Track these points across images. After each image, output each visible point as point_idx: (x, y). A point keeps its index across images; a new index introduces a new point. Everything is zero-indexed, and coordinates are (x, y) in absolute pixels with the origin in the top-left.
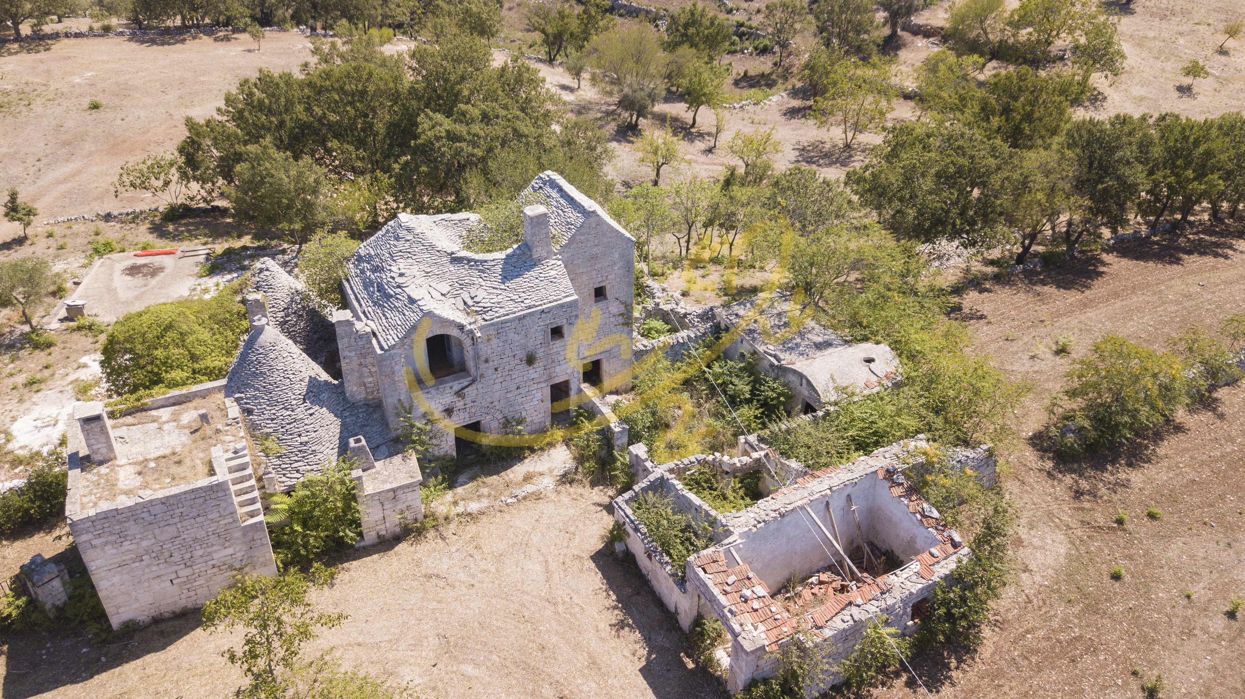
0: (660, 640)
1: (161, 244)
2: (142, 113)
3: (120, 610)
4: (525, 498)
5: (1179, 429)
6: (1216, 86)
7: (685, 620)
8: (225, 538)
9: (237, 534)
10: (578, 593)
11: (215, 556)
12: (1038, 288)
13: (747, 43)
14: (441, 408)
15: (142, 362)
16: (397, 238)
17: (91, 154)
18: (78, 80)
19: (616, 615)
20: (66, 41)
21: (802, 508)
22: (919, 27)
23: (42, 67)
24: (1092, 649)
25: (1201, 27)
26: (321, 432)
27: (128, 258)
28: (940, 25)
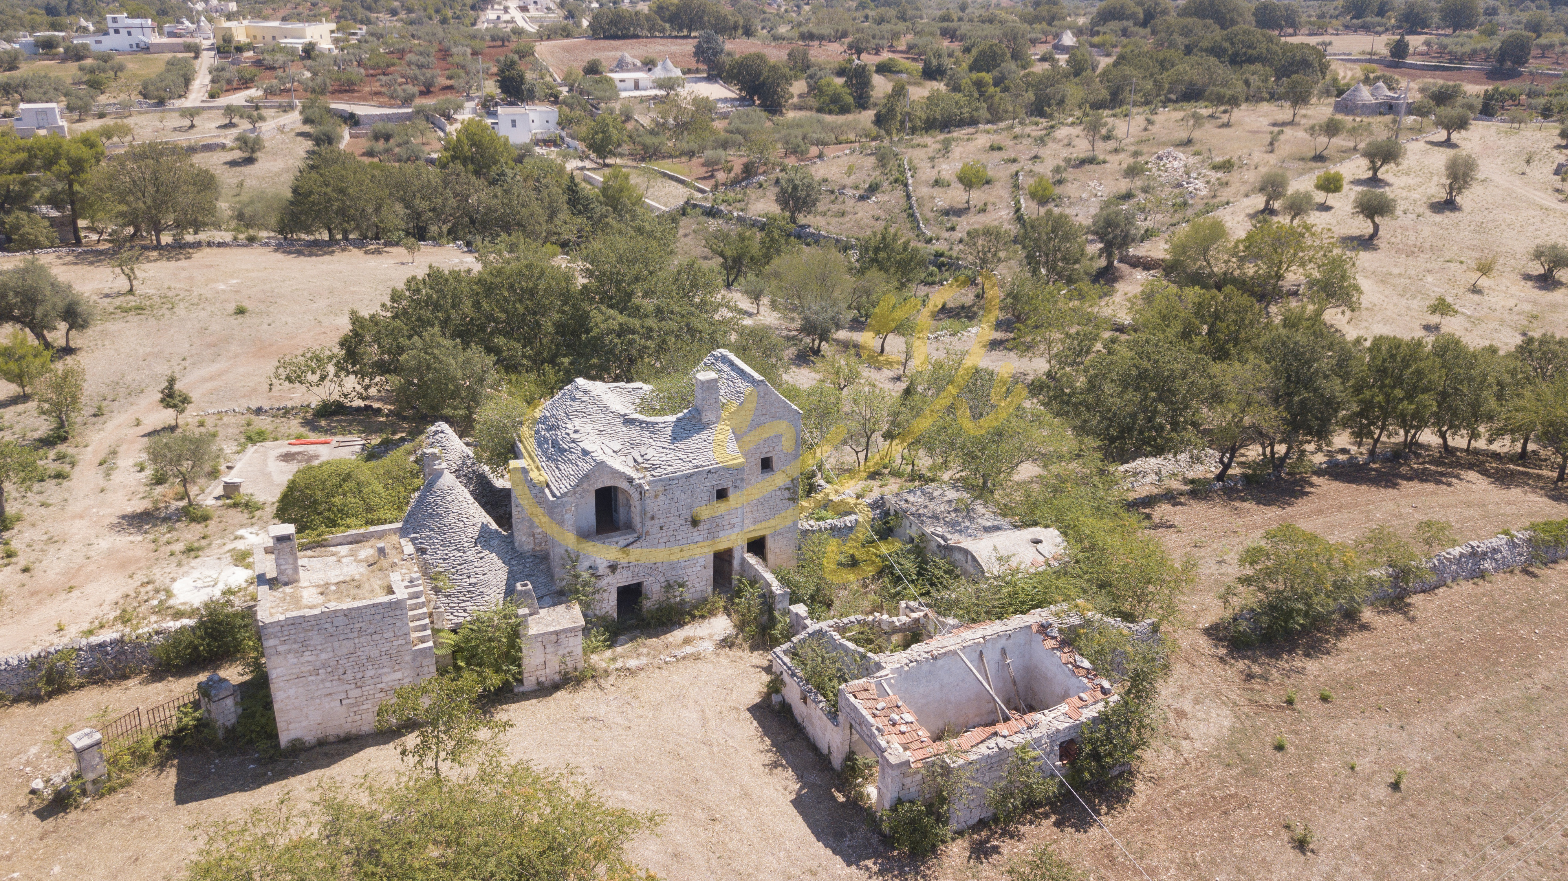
0: (814, 777)
1: (313, 437)
2: (290, 320)
3: (291, 727)
4: (683, 658)
5: (1364, 627)
6: (1468, 325)
7: (837, 760)
8: (394, 660)
9: (408, 658)
10: (733, 738)
11: (385, 679)
12: (1237, 504)
13: (947, 274)
14: (606, 564)
15: (320, 508)
16: (574, 399)
17: (236, 356)
18: (222, 287)
19: (769, 758)
20: (208, 250)
21: (955, 653)
22: (1138, 258)
23: (184, 274)
24: (1246, 805)
25: (1452, 265)
26: (490, 576)
27: (282, 446)
28: (1161, 257)
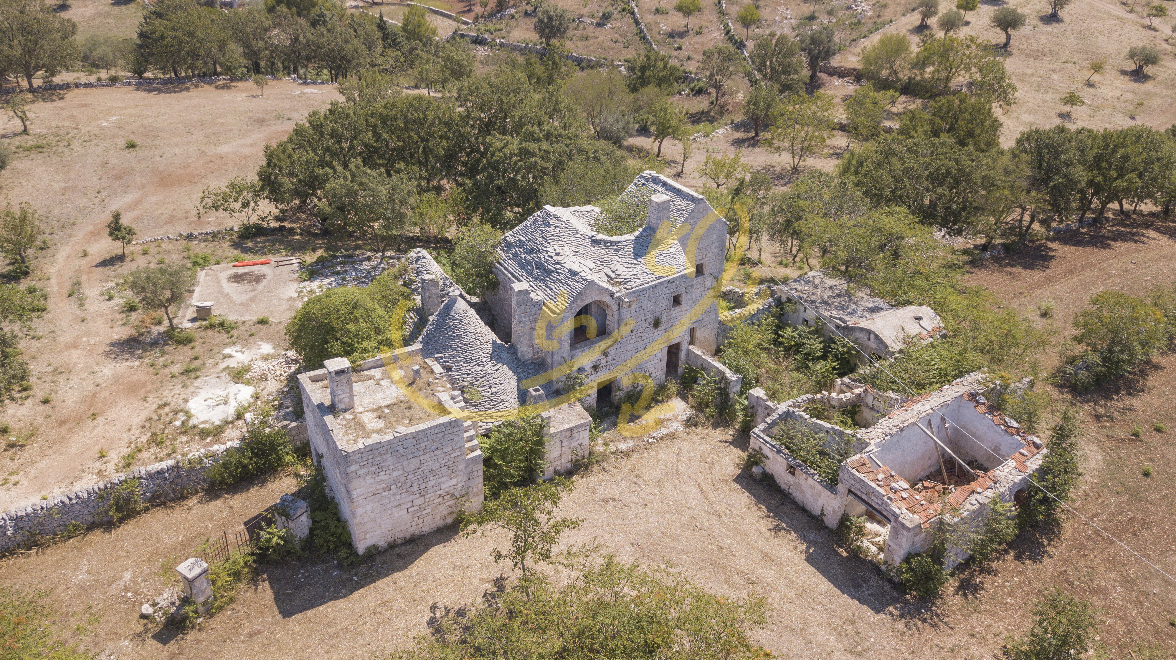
0: (812, 536)
1: (248, 258)
2: (177, 151)
3: (367, 536)
4: (662, 438)
5: (1157, 367)
6: (1090, 112)
7: (832, 520)
8: (451, 469)
9: (462, 466)
10: (733, 506)
11: (443, 486)
12: (1009, 269)
13: (683, 86)
16: (548, 225)
17: (143, 187)
18: (105, 124)
19: (771, 523)
20: (77, 90)
21: (914, 424)
22: (834, 68)
23: (64, 114)
24: (1144, 525)
25: (1069, 65)
26: (505, 384)
27: (228, 269)
28: (852, 67)
